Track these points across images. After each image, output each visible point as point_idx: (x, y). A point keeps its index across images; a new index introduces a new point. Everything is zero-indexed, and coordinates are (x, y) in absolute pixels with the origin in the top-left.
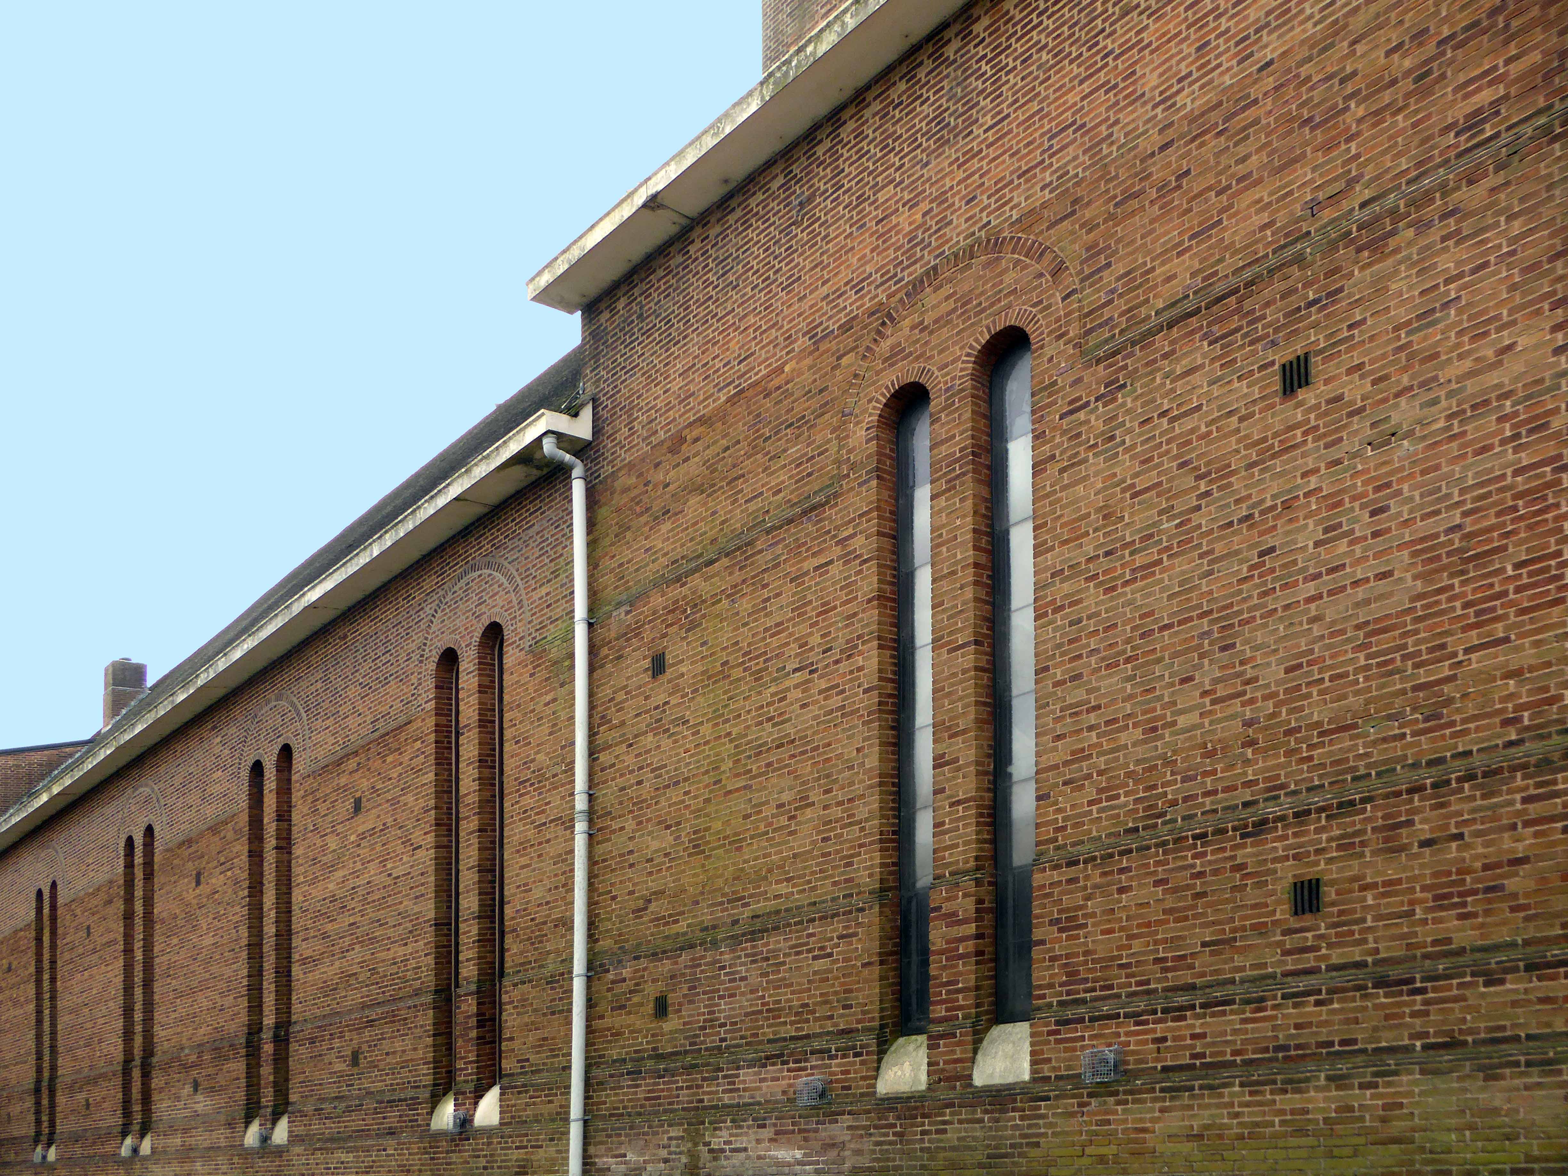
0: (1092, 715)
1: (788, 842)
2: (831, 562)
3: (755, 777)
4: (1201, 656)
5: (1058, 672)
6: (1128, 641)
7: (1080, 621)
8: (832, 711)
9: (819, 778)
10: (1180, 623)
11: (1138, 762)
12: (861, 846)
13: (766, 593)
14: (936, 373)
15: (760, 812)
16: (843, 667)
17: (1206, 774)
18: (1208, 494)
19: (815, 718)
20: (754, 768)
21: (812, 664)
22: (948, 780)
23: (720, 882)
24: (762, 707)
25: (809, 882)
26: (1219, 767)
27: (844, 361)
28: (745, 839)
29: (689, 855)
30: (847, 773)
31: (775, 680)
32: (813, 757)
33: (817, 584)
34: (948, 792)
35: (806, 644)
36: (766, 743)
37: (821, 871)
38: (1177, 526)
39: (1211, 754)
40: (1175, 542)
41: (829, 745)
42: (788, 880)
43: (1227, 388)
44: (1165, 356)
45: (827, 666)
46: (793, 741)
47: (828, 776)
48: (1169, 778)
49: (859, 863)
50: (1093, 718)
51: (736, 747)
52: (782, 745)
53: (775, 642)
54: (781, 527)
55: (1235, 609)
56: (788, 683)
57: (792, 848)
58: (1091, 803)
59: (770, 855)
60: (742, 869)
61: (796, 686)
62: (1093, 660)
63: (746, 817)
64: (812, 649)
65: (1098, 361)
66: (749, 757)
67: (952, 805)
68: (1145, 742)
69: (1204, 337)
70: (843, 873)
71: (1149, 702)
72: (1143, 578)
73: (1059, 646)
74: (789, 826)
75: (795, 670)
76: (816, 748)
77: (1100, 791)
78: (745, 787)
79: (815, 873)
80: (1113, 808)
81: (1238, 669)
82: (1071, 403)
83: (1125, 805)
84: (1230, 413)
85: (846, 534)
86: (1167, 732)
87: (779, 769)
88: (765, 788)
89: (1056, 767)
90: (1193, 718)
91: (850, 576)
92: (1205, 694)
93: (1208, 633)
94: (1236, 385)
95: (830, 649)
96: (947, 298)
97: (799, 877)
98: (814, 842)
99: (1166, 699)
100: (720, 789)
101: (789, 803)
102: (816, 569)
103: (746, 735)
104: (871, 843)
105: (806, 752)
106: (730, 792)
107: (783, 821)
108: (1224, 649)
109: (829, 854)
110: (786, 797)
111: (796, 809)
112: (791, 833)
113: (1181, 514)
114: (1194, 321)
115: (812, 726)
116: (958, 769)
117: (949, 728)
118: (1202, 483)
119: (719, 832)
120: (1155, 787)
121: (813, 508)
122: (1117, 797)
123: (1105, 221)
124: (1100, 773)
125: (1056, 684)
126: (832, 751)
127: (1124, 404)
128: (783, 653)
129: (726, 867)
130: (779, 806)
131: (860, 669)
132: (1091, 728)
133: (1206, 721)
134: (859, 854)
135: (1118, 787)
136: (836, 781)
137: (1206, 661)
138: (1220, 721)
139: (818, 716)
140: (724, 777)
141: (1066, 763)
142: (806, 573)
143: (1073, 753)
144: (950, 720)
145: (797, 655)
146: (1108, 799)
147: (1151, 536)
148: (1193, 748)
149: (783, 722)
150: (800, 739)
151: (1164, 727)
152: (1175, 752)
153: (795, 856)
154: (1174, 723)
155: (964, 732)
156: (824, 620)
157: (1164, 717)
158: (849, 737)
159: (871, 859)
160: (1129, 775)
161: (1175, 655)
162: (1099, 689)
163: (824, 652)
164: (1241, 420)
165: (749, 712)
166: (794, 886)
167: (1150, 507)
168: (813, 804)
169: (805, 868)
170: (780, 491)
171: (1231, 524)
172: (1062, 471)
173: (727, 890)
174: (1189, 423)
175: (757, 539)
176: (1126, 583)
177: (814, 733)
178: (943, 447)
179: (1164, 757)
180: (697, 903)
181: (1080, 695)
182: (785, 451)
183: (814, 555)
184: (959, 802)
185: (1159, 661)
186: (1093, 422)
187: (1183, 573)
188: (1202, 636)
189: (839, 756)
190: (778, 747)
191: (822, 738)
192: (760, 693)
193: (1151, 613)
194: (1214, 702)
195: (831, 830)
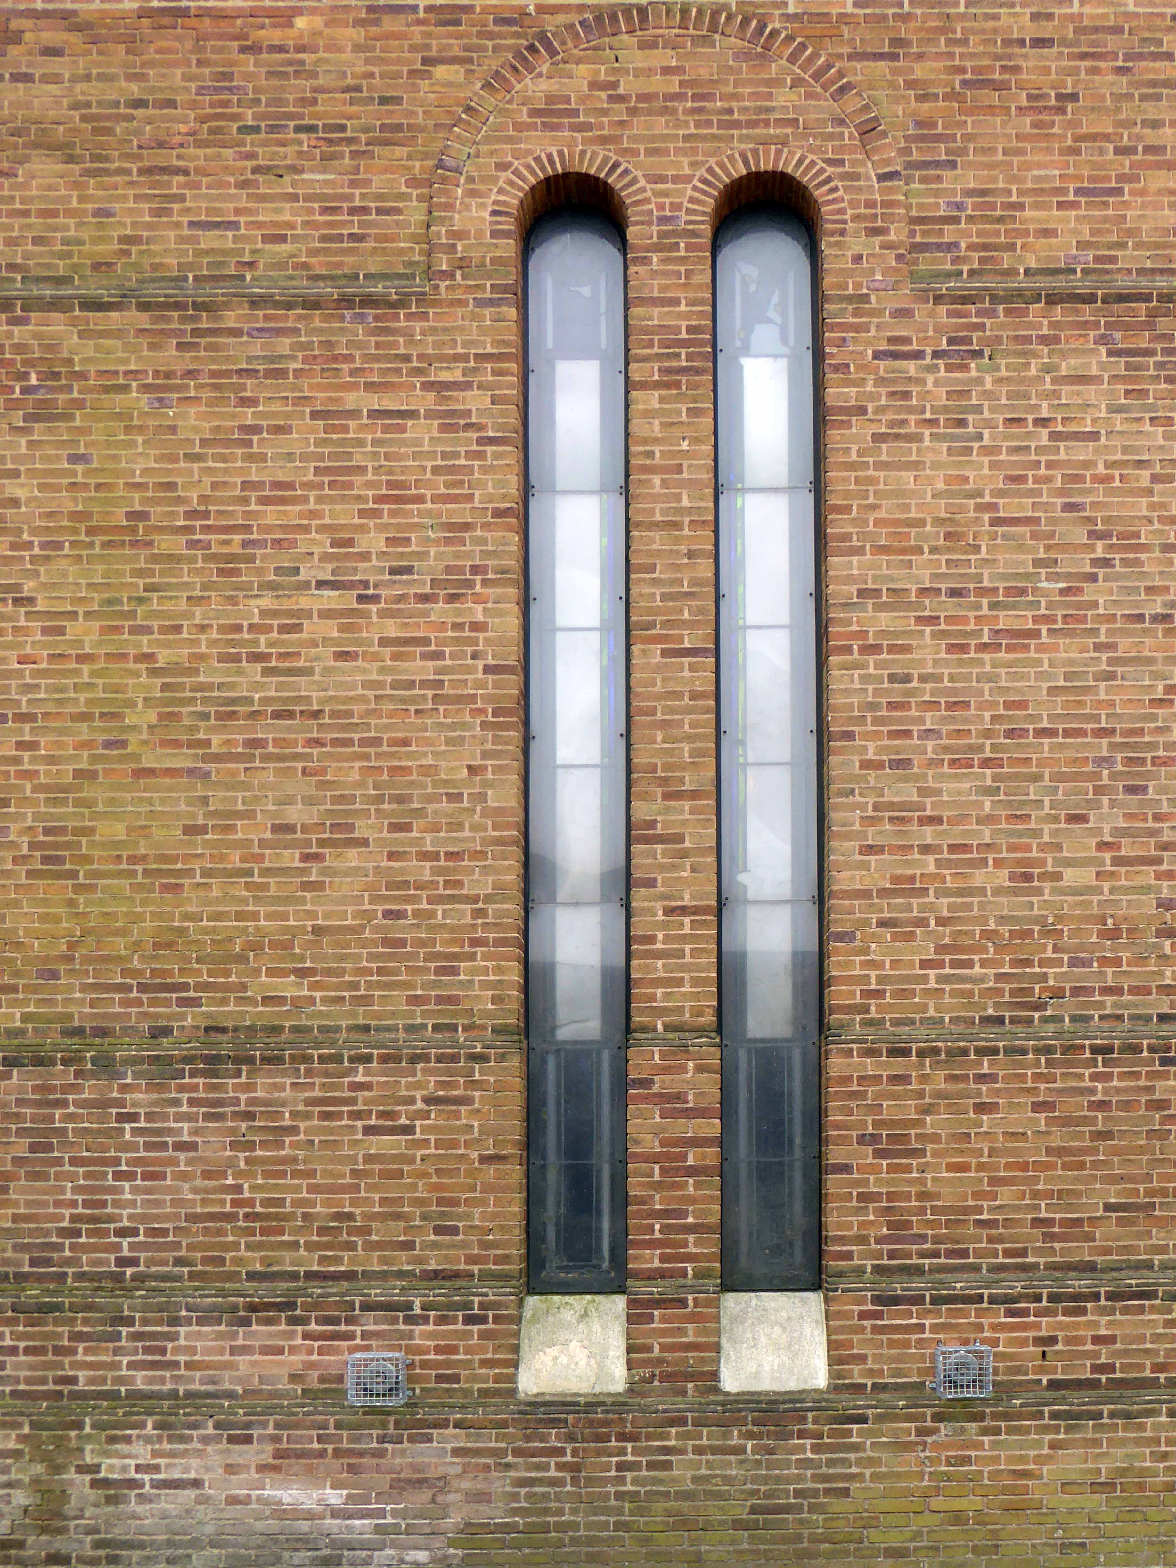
0: (928, 829)
1: (303, 901)
2: (412, 414)
3: (217, 758)
4: (1099, 791)
5: (871, 747)
6: (988, 734)
7: (907, 679)
8: (411, 684)
9: (380, 799)
10: (1067, 733)
11: (1002, 920)
12: (474, 942)
13: (249, 416)
14: (642, 183)
15: (231, 829)
16: (439, 610)
17: (1104, 961)
18: (1107, 563)
19: (369, 685)
20: (216, 740)
21: (365, 584)
22: (663, 868)
23: (120, 945)
24: (238, 628)
25: (355, 986)
26: (1125, 956)
27: (440, 72)
28: (190, 873)
29: (30, 874)
30: (444, 805)
31: (272, 586)
32: (366, 757)
33: (375, 442)
34: (660, 889)
35: (350, 543)
36: (249, 701)
37: (380, 971)
38: (1062, 592)
39: (1114, 934)
40: (1060, 614)
41: (405, 743)
42: (302, 973)
43: (1135, 427)
44: (1044, 340)
45: (402, 598)
46: (317, 714)
47: (401, 800)
48: (1049, 954)
49: (473, 972)
50: (929, 835)
51: (165, 687)
52: (291, 715)
53: (271, 515)
54: (289, 306)
55: (1147, 739)
56: (303, 602)
57: (311, 915)
58: (925, 964)
59: (255, 916)
60: (182, 931)
61: (325, 614)
62: (930, 745)
63: (191, 830)
64: (365, 556)
65: (938, 299)
66: (206, 716)
67: (669, 911)
68: (1014, 892)
69: (1102, 340)
70: (434, 985)
71: (1020, 834)
72: (1010, 648)
73: (873, 706)
74: (302, 871)
75: (321, 584)
76: (376, 742)
77: (941, 949)
78: (191, 772)
79: (368, 971)
80: (963, 979)
81: (1150, 824)
82: (892, 340)
83: (983, 979)
84: (1140, 464)
85: (445, 376)
86: (1047, 886)
87: (280, 758)
88: (246, 786)
89: (866, 894)
90: (1086, 876)
91: (456, 455)
92: (1103, 846)
93: (1109, 761)
94: (1147, 427)
95: (409, 570)
96: (667, 71)
97: (329, 972)
98: (368, 915)
99: (1046, 838)
100: (121, 759)
101: (305, 829)
102: (375, 414)
103: (196, 672)
104: (498, 942)
105: (348, 742)
106: (150, 772)
107: (291, 858)
108: (1131, 790)
109: (403, 943)
110: (295, 814)
111: (321, 843)
112: (307, 886)
113: (1068, 576)
114: (1086, 312)
115: (363, 699)
116: (684, 854)
117: (665, 781)
118: (1100, 545)
119: (115, 845)
120: (1028, 963)
121: (369, 301)
122: (969, 964)
123: (946, 97)
124: (941, 922)
125: (866, 764)
126: (410, 756)
127: (979, 381)
128: (294, 543)
129: (138, 918)
130: (277, 829)
131: (476, 627)
132: (925, 849)
133: (1106, 886)
134: (472, 957)
135: (971, 949)
136: (419, 813)
137: (1105, 800)
138: (1127, 890)
139: (380, 685)
140: (133, 739)
141: (883, 893)
142: (354, 414)
143: (895, 879)
144: (667, 767)
145: (325, 557)
146: (954, 964)
147: (1023, 592)
148: (1088, 919)
149: (291, 672)
150: (334, 714)
151: (1042, 877)
152: (1059, 918)
153: (317, 931)
154: (1058, 877)
155: (694, 795)
156: (392, 513)
157: (1043, 863)
158: (448, 741)
159: (499, 970)
160: (988, 935)
161: (1058, 777)
162: (938, 792)
163: (393, 571)
164: (1155, 478)
165: (203, 628)
166: (313, 987)
167: (1021, 548)
168: (365, 843)
169: (343, 958)
170: (283, 239)
171: (1140, 618)
172: (878, 438)
173: (136, 963)
174: (1083, 452)
175: (226, 306)
176: (983, 647)
177: (370, 713)
178: (656, 311)
179: (1041, 920)
180: (54, 975)
181: (908, 793)
182: (295, 169)
183: (370, 387)
184: (683, 910)
185: (1036, 778)
186: (930, 386)
187: (1071, 662)
188: (1100, 761)
189: (427, 771)
190: (277, 715)
191: (387, 728)
192: (232, 600)
193: (1023, 705)
194: (1118, 861)
195: (408, 899)
